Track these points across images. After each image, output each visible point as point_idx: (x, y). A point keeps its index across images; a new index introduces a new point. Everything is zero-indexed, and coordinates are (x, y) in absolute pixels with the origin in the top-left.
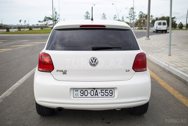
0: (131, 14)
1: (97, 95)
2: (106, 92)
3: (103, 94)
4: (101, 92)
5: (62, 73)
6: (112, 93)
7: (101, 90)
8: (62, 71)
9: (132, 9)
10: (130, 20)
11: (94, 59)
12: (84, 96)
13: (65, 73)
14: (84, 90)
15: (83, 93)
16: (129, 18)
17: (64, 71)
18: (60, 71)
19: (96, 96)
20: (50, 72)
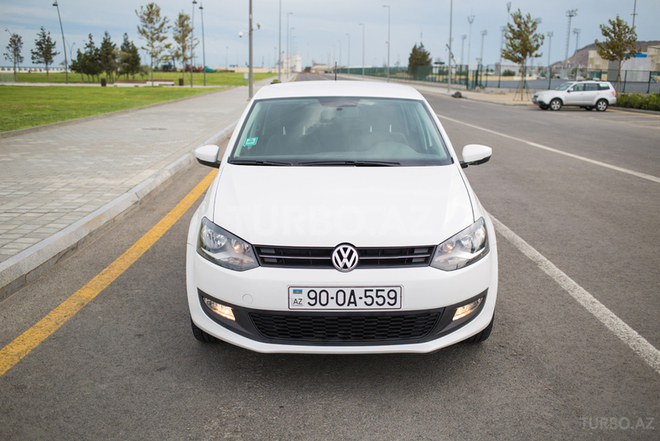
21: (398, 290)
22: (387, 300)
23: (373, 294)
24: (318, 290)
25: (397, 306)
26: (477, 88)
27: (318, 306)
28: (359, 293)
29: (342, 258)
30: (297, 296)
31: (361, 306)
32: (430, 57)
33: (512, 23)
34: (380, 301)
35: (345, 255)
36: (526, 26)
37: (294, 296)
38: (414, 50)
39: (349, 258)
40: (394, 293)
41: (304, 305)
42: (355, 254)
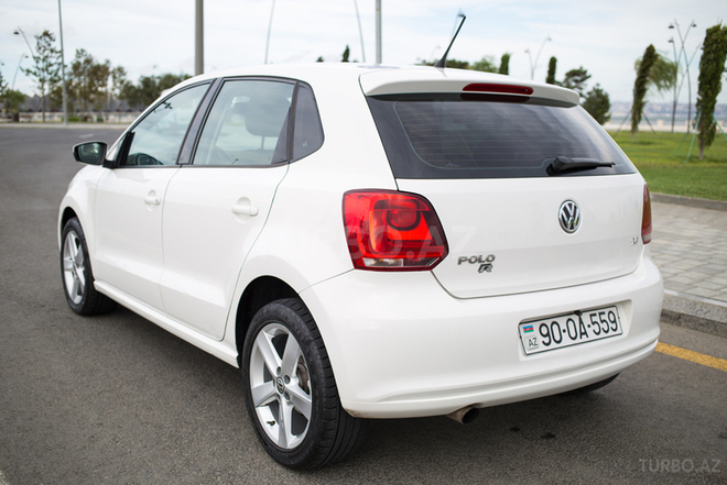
0: (42, 57)
1: (585, 333)
2: (602, 322)
3: (596, 327)
4: (593, 323)
5: (478, 265)
6: (615, 321)
7: (591, 315)
8: (479, 260)
9: (47, 39)
10: (40, 84)
11: (570, 205)
12: (553, 345)
13: (486, 266)
14: (548, 322)
15: (548, 335)
16: (35, 74)
17: (483, 259)
18: (470, 261)
19: (584, 336)
20: (430, 268)
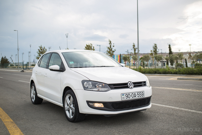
21: (143, 92)
22: (142, 95)
23: (139, 94)
24: (128, 94)
25: (144, 96)
26: (27, 69)
27: (128, 98)
28: (136, 94)
29: (130, 85)
30: (123, 96)
31: (137, 97)
32: (8, 60)
33: (39, 49)
34: (140, 95)
35: (131, 84)
36: (44, 50)
37: (122, 96)
38: (2, 58)
39: (132, 85)
40: (143, 93)
41: (125, 99)
42: (133, 84)
